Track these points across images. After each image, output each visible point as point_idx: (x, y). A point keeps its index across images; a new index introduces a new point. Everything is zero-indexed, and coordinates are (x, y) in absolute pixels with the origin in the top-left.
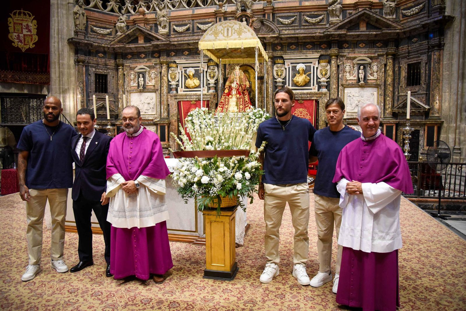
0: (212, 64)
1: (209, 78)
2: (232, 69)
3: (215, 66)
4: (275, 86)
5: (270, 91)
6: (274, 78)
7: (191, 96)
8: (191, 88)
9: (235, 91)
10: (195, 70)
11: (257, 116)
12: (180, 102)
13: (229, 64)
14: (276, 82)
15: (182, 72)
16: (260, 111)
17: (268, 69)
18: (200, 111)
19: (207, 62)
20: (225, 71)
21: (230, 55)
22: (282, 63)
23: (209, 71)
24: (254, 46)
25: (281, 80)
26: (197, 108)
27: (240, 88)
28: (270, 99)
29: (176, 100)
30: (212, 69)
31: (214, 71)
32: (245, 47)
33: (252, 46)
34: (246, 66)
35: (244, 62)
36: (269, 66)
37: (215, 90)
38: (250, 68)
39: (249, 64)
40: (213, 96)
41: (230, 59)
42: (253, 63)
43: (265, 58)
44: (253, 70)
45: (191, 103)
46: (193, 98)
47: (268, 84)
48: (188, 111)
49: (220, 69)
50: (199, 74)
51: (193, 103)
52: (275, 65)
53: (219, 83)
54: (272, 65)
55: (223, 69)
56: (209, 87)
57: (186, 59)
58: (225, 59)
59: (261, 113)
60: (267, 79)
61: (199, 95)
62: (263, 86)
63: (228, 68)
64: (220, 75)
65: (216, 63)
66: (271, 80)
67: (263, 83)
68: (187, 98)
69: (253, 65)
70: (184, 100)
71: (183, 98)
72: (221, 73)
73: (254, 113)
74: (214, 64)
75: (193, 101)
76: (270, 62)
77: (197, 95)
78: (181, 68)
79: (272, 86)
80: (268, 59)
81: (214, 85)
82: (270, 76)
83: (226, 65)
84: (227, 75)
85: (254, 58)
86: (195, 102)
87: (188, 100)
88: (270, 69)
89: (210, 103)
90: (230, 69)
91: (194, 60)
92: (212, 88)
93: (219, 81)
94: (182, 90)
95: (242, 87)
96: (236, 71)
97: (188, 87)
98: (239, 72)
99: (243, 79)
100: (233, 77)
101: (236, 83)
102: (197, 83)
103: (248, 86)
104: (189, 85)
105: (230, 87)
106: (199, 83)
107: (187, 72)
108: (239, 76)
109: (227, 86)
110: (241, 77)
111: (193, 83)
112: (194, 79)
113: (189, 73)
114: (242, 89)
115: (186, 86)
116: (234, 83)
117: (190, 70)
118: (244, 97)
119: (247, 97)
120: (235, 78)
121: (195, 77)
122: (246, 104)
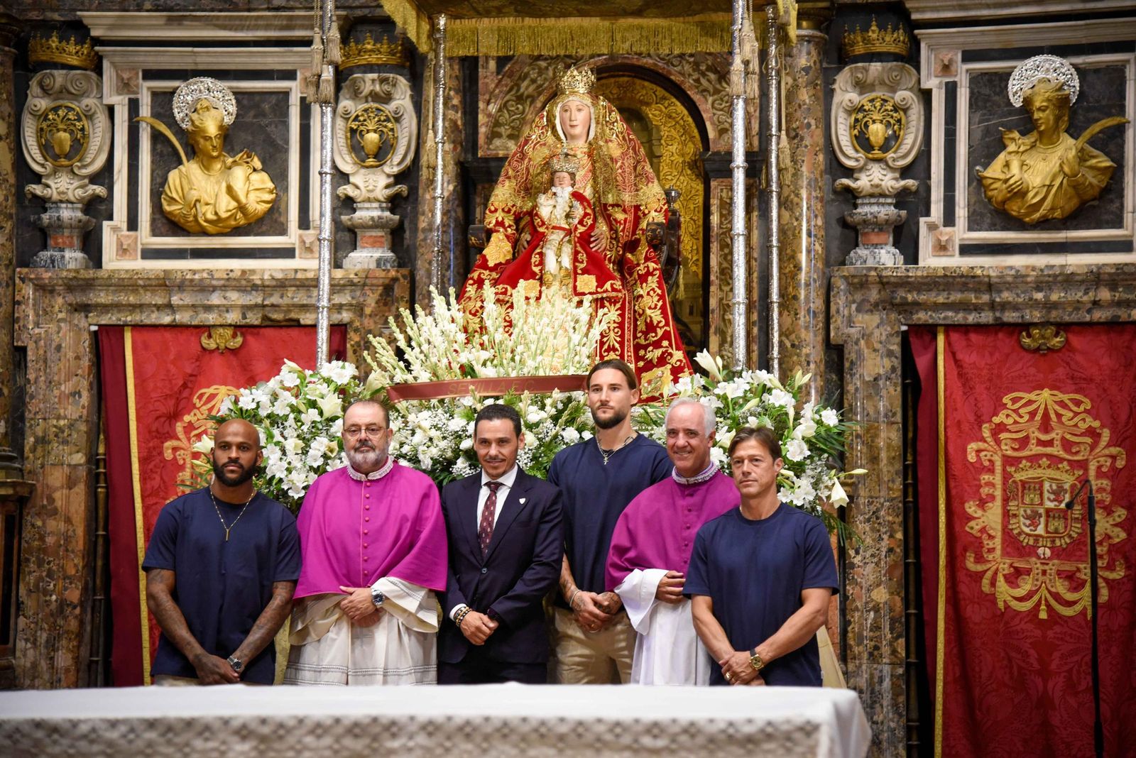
0: (373, 59)
1: (344, 162)
2: (520, 99)
3: (397, 69)
4: (844, 223)
5: (803, 258)
6: (836, 168)
7: (204, 287)
8: (204, 233)
9: (567, 250)
10: (238, 94)
12: (118, 330)
13: (502, 61)
14: (851, 197)
15: (134, 106)
16: (766, 390)
17: (791, 96)
18: (316, 390)
20: (470, 110)
22: (896, 57)
23: (347, 104)
25: (889, 182)
26: (289, 365)
27: (602, 227)
28: (803, 318)
29: (79, 319)
30: (374, 96)
31: (392, 106)
34: (629, 76)
35: (622, 48)
36: (802, 77)
37: (393, 251)
38: (659, 89)
39: (651, 61)
40: (379, 292)
41: (511, 19)
42: (682, 56)
43: (782, 13)
44: (680, 108)
45: (204, 341)
46: (224, 306)
47: (791, 210)
48: (177, 404)
49: (436, 96)
50: (270, 124)
51: (222, 346)
52: (847, 68)
53: (428, 196)
54: (825, 65)
55: (457, 92)
56: (349, 223)
57: (171, 10)
58: (474, 20)
59: (777, 405)
60: (786, 169)
61: (267, 283)
62: (755, 224)
63: (497, 86)
64: (435, 137)
65: (402, 45)
66: (818, 176)
67: (755, 200)
68: (169, 307)
69: (680, 68)
70: (148, 316)
71: (143, 301)
72: (440, 123)
73: (722, 406)
74: (392, 53)
75: (221, 326)
76: (811, 45)
77: (255, 287)
78: (128, 79)
79: (820, 222)
80: (799, 26)
81: (387, 214)
82: (806, 146)
83: (481, 63)
84: (487, 138)
85: (688, 15)
86: (234, 336)
87: (178, 317)
88: (807, 101)
89: (352, 346)
90: (507, 98)
91: (232, 23)
92: (368, 234)
93: (432, 182)
94: (133, 245)
95: (615, 220)
96: (569, 104)
97: (182, 221)
98: (593, 117)
99: (619, 164)
100: (546, 152)
101: (570, 189)
102: (253, 197)
103: (660, 219)
104: (195, 205)
105: (527, 218)
106: (271, 192)
107: (176, 111)
108: (586, 145)
109: (500, 215)
110: (604, 149)
111: (228, 197)
112: (235, 161)
113: (195, 116)
114: (615, 239)
115: (170, 213)
116: (555, 194)
117: (200, 91)
118: (631, 291)
119: (652, 293)
120: (562, 157)
121: (241, 151)
122: (645, 347)
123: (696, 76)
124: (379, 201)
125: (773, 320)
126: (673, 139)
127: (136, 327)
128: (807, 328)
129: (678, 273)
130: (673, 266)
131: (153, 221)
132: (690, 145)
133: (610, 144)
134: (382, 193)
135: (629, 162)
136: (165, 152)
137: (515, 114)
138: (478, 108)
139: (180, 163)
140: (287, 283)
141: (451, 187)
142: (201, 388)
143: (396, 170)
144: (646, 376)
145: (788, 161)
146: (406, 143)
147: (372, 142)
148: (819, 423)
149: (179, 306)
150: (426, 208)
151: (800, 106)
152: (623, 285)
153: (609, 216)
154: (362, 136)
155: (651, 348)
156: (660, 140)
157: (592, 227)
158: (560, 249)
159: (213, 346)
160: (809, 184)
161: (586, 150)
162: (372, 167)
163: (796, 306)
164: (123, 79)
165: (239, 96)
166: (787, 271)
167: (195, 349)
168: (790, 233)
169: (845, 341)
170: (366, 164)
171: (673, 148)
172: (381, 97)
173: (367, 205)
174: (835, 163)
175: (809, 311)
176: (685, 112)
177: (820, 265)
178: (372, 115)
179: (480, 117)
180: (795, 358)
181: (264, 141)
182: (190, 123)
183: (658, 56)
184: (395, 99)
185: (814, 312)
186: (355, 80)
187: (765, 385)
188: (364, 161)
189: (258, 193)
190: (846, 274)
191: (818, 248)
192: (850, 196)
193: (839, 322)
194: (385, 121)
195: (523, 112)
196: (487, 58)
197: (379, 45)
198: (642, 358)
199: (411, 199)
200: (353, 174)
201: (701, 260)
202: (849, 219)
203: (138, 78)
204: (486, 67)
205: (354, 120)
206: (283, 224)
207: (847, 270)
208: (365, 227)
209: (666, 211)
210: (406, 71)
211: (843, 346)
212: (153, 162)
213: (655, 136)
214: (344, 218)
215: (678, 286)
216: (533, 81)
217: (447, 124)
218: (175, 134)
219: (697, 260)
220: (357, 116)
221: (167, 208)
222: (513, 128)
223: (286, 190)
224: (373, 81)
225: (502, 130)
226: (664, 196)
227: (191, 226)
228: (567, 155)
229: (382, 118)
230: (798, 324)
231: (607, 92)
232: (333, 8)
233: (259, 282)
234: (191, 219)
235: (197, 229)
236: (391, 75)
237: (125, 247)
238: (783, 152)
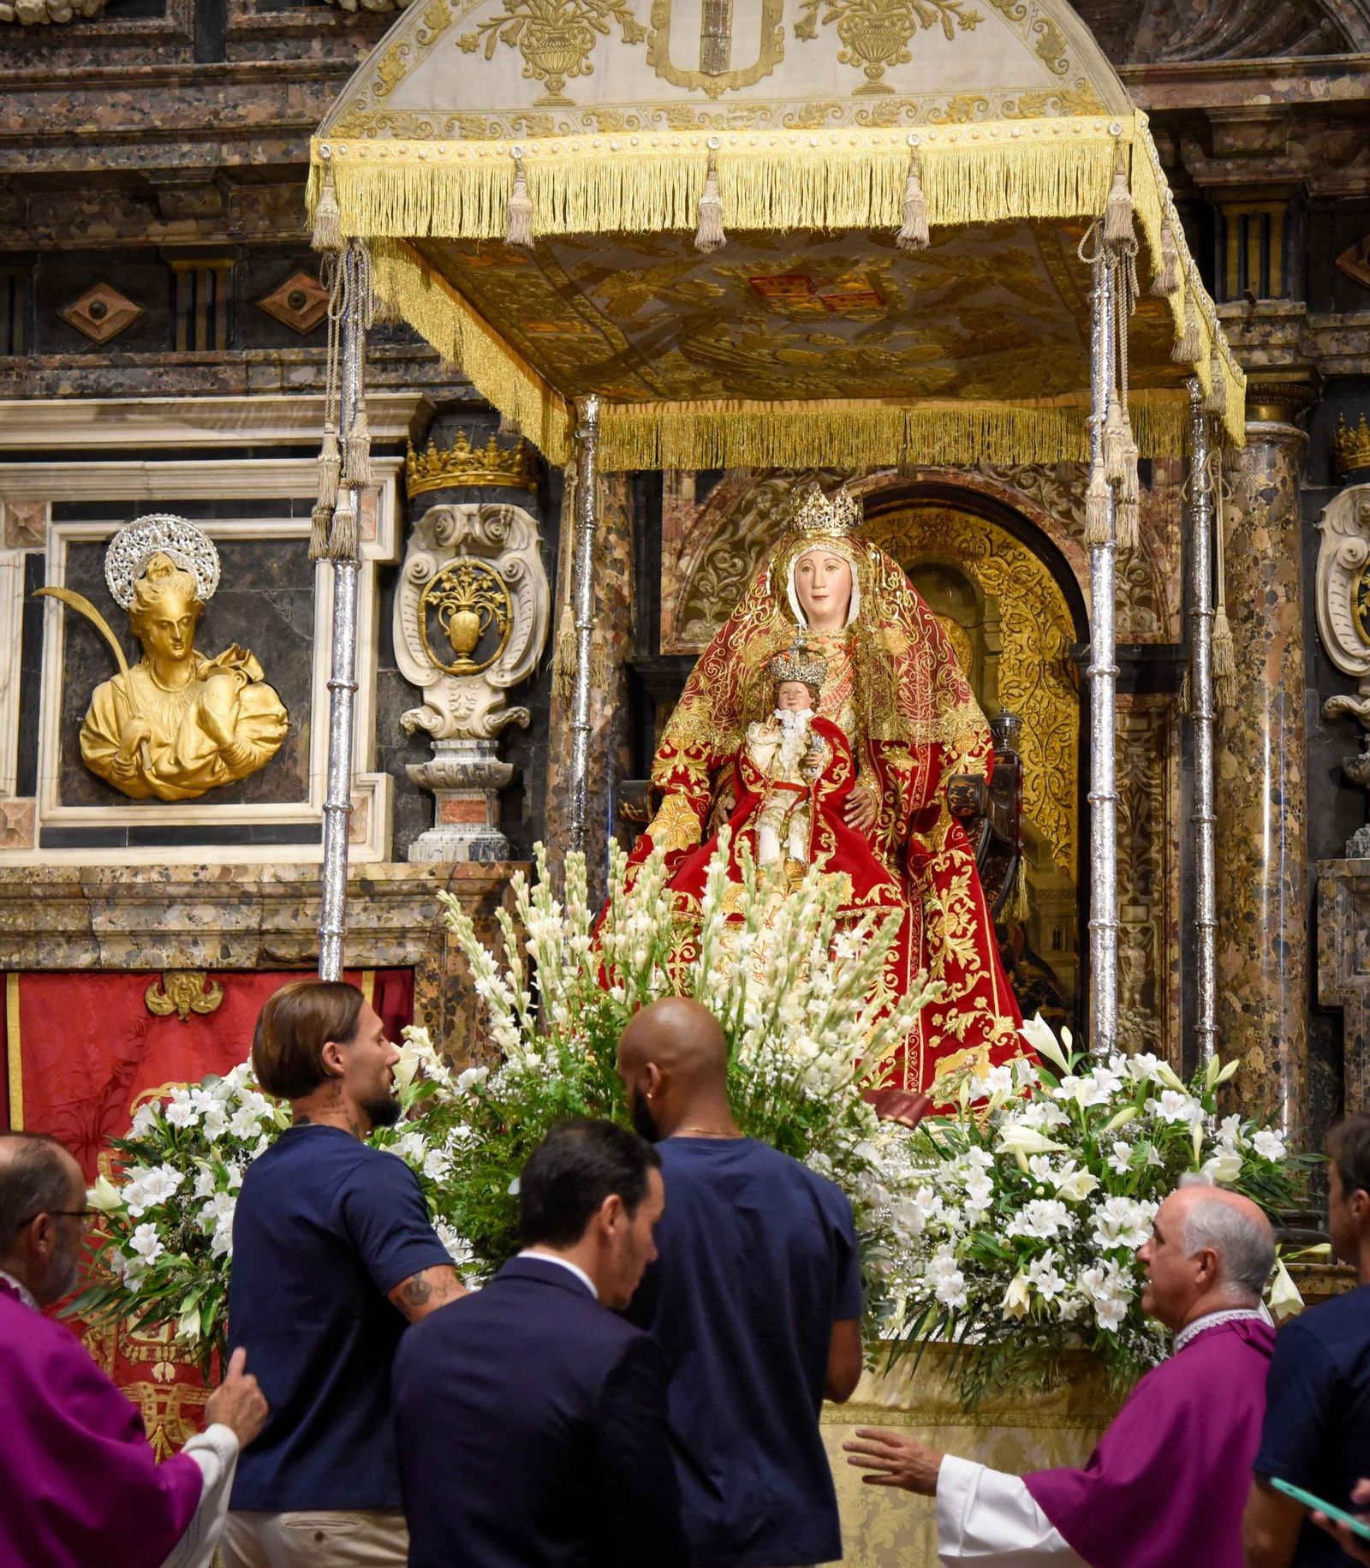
0: (469, 477)
1: (415, 665)
2: (738, 547)
3: (514, 494)
4: (1342, 779)
5: (1265, 842)
6: (1327, 675)
7: (152, 898)
8: (156, 799)
10: (224, 545)
11: (1120, 1160)
13: (706, 479)
15: (35, 568)
16: (1152, 1090)
17: (1239, 542)
19: (397, 448)
20: (646, 570)
21: (723, 342)
23: (419, 559)
24: (1069, 210)
27: (869, 784)
28: (1265, 955)
30: (472, 545)
31: (504, 562)
32: (954, 216)
33: (1042, 209)
34: (940, 506)
35: (922, 454)
36: (1260, 508)
37: (501, 830)
38: (996, 528)
39: (979, 478)
40: (474, 906)
41: (720, 402)
42: (1037, 469)
43: (1209, 391)
44: (1035, 563)
45: (152, 999)
46: (189, 932)
47: (1241, 753)
48: (100, 1119)
49: (579, 542)
50: (281, 597)
51: (185, 1007)
52: (1345, 491)
53: (565, 727)
54: (1304, 486)
55: (622, 535)
56: (421, 778)
57: (107, 394)
58: (651, 406)
59: (1170, 1120)
60: (1227, 677)
61: (267, 890)
62: (1175, 779)
63: (695, 525)
64: (576, 617)
65: (522, 451)
66: (1292, 691)
67: (1175, 734)
68: (90, 936)
69: (1033, 490)
70: (51, 953)
71: (41, 926)
72: (585, 593)
73: (1067, 1121)
74: (504, 466)
75: (183, 970)
76: (1276, 450)
77: (246, 898)
78: (26, 520)
79: (1295, 776)
80: (1251, 414)
81: (492, 760)
82: (1268, 635)
83: (666, 482)
84: (677, 619)
85: (1044, 395)
86: (207, 989)
87: (104, 954)
88: (1270, 552)
89: (424, 1007)
90: (716, 545)
91: (215, 415)
92: (455, 798)
93: (569, 701)
94: (25, 823)
95: (895, 771)
96: (812, 556)
97: (115, 776)
98: (856, 580)
99: (904, 667)
100: (768, 645)
101: (809, 714)
102: (245, 729)
103: (979, 768)
104: (139, 747)
105: (730, 769)
106: (280, 722)
107: (110, 576)
108: (844, 633)
109: (680, 762)
110: (877, 640)
111: (199, 731)
112: (215, 666)
113: (143, 585)
114: (892, 806)
115: (94, 762)
116: (780, 722)
117: (155, 539)
118: (919, 903)
119: (957, 907)
120: (797, 654)
121: (227, 647)
122: (943, 1010)
123: (1064, 505)
124: (477, 737)
125: (1203, 960)
126: (1022, 620)
127: (29, 974)
128: (1273, 975)
129: (1016, 870)
130: (1007, 857)
131: (64, 778)
132: (1055, 631)
133: (888, 630)
134: (481, 722)
135: (923, 664)
136: (89, 651)
137: (730, 575)
138: (659, 564)
139: (116, 670)
140: (304, 889)
141: (609, 711)
142: (143, 1088)
143: (508, 679)
144: (944, 1064)
145: (1230, 664)
146: (528, 630)
147: (465, 629)
148: (1250, 1155)
149: (106, 934)
150: (562, 750)
151: (1256, 562)
152: (904, 894)
153: (884, 763)
154: (448, 618)
155: (954, 1011)
156: (998, 622)
157: (849, 784)
158: (786, 825)
159: (168, 1008)
160: (1275, 705)
161: (843, 642)
162: (465, 673)
163: (1252, 934)
164: (16, 520)
165: (224, 548)
166: (1234, 867)
167: (135, 1015)
168: (1239, 796)
169: (1346, 1000)
170: (455, 669)
171: (1022, 638)
172: (486, 546)
173: (455, 744)
174: (1324, 668)
175: (1275, 942)
176: (1045, 571)
177: (1296, 856)
178: (467, 579)
179: (665, 580)
180: (1250, 1031)
181: (269, 628)
182: (134, 598)
183: (994, 468)
184: (511, 550)
185: (1286, 944)
186: (437, 515)
187: (1151, 1083)
188: (450, 664)
189: (255, 725)
190: (1345, 873)
191: (1292, 823)
192: (1354, 728)
193: (1334, 963)
194: (489, 589)
195: (744, 572)
196: (678, 473)
197: (479, 453)
198: (938, 1031)
199: (537, 731)
200: (431, 687)
201: (1075, 845)
202: (1351, 771)
203: (43, 518)
204: (676, 491)
205: (434, 589)
206: (300, 780)
207: (1348, 867)
208: (450, 785)
209: (989, 754)
210: (531, 499)
211: (1341, 1009)
212: (66, 669)
213: (988, 616)
214: (412, 768)
215: (1017, 895)
216: (763, 515)
217: (601, 594)
218: (108, 619)
219: (1068, 845)
220: (440, 581)
221: (89, 753)
222: (725, 601)
223: (307, 717)
224: (470, 516)
225: (704, 605)
226: (987, 726)
227: (131, 786)
228: (803, 651)
229: (485, 585)
230: (1254, 968)
231: (901, 535)
232: (359, 386)
233: (253, 889)
234: (132, 772)
235: (144, 790)
236: (504, 506)
237: (11, 825)
238: (1220, 646)
